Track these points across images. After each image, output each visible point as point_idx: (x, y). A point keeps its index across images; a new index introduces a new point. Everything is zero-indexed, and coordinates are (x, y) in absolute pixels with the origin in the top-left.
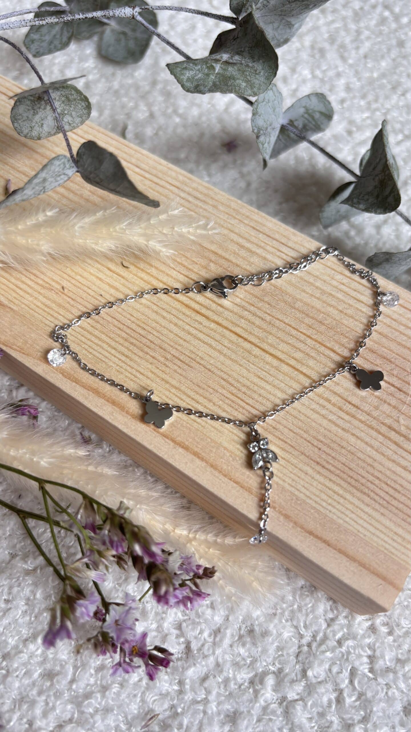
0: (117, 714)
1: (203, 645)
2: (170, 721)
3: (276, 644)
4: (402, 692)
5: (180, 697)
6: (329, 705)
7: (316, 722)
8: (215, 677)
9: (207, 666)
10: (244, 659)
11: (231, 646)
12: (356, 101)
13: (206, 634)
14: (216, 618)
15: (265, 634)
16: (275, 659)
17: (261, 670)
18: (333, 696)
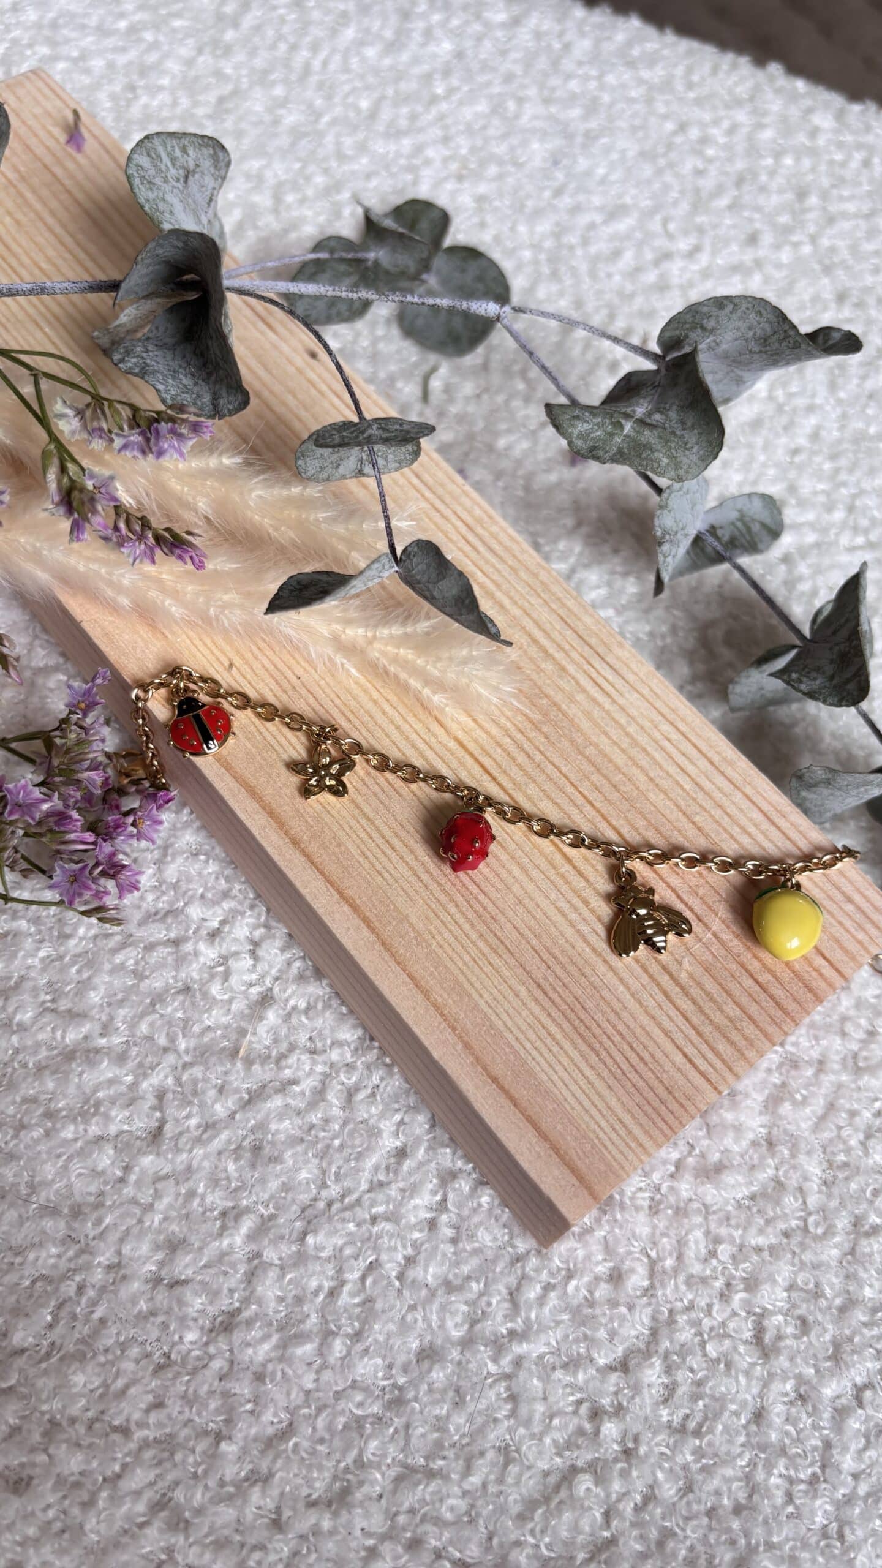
0: (24, 1168)
1: (181, 1134)
2: (87, 1210)
3: (284, 1179)
4: (430, 1326)
5: (118, 1186)
6: (316, 1293)
7: (287, 1307)
8: (178, 1183)
9: (172, 1161)
10: (228, 1179)
11: (220, 1153)
12: (818, 459)
13: (193, 1122)
14: (218, 1107)
15: (277, 1159)
16: (272, 1197)
17: (245, 1202)
18: (327, 1285)
